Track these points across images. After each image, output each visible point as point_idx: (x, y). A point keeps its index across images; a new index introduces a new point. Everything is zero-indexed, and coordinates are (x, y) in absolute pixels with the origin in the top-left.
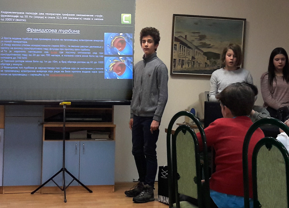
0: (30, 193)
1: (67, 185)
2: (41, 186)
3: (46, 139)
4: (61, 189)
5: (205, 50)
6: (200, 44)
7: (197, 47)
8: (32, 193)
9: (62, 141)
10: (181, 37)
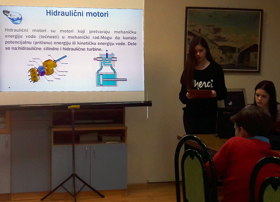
0: (40, 200)
2: (51, 193)
3: (54, 144)
5: (221, 44)
6: (214, 38)
8: (42, 200)
10: (195, 30)
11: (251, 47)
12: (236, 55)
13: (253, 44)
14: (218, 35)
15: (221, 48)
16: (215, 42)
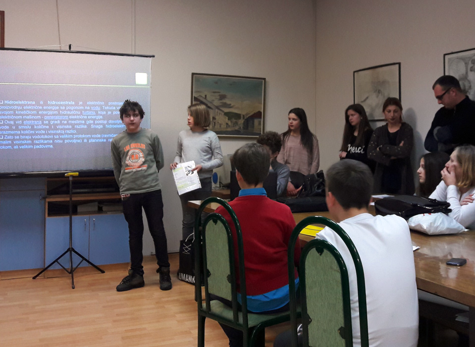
0: (32, 278)
1: (74, 266)
2: (45, 269)
3: (49, 215)
4: (67, 271)
5: (226, 110)
6: (221, 104)
7: (217, 107)
8: (34, 278)
9: (68, 217)
10: (201, 96)
11: (255, 114)
12: (241, 121)
13: (257, 111)
14: (224, 101)
15: (226, 114)
16: (221, 108)
